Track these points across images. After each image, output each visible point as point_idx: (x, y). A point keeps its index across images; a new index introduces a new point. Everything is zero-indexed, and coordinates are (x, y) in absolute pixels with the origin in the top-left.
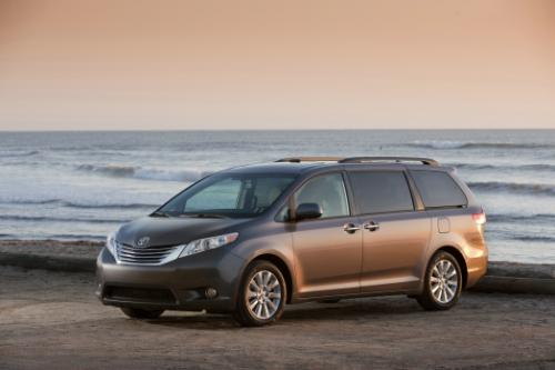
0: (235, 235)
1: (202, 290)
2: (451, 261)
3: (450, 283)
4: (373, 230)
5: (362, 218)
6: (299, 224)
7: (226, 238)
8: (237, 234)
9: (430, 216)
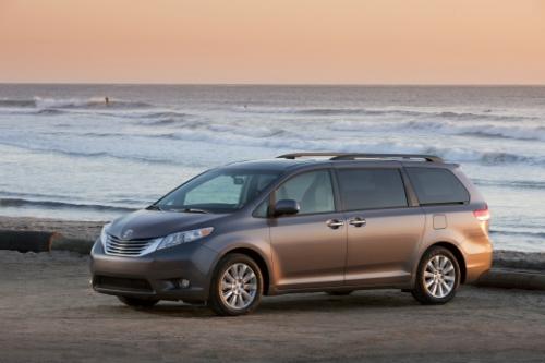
0: (210, 229)
1: (176, 280)
2: (448, 256)
3: (447, 278)
4: (359, 225)
5: (348, 213)
6: (279, 220)
7: (201, 233)
8: (211, 228)
9: (425, 212)
